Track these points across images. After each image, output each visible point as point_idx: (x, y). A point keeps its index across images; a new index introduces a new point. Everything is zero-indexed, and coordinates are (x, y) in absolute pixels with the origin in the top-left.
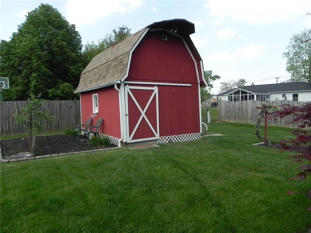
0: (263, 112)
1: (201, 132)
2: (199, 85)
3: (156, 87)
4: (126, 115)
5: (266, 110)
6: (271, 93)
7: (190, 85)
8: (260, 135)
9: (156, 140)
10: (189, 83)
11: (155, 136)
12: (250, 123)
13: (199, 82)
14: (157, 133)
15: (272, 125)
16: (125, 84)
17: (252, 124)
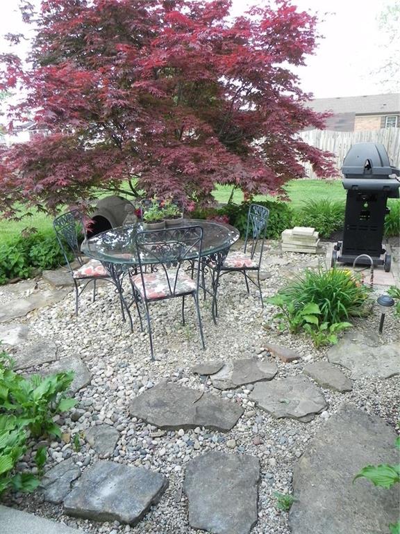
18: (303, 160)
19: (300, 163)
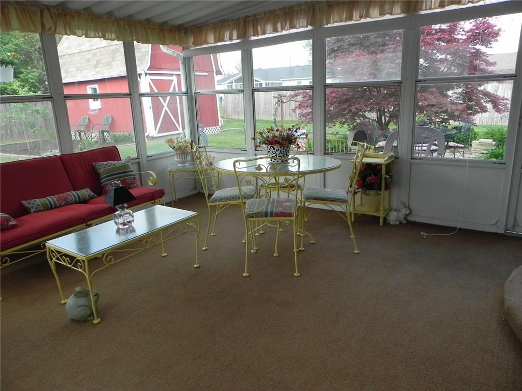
0: (279, 101)
1: (220, 126)
2: (215, 74)
3: (174, 76)
4: (150, 108)
5: (282, 99)
6: (283, 81)
7: (206, 74)
8: (277, 124)
9: (179, 134)
10: (205, 71)
11: (178, 130)
12: (263, 119)
13: (215, 71)
14: (179, 126)
15: (287, 119)
16: (146, 74)
17: (265, 119)
18: (486, 102)
19: (484, 104)
